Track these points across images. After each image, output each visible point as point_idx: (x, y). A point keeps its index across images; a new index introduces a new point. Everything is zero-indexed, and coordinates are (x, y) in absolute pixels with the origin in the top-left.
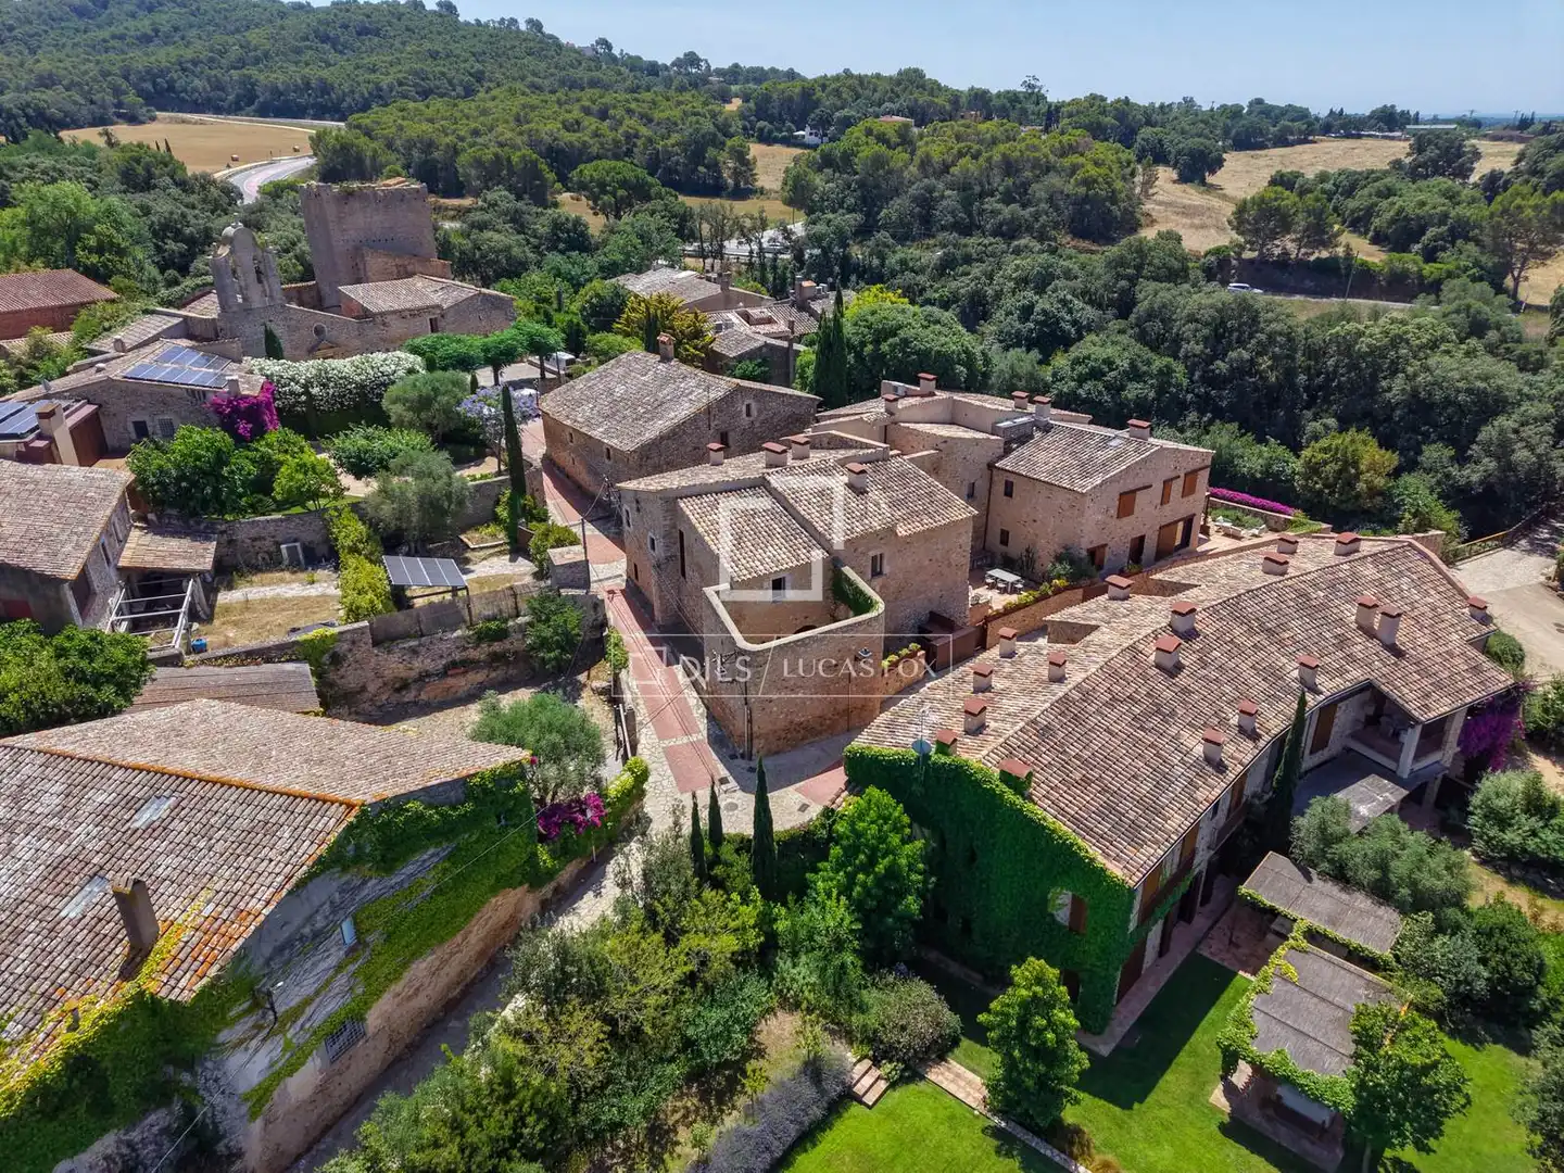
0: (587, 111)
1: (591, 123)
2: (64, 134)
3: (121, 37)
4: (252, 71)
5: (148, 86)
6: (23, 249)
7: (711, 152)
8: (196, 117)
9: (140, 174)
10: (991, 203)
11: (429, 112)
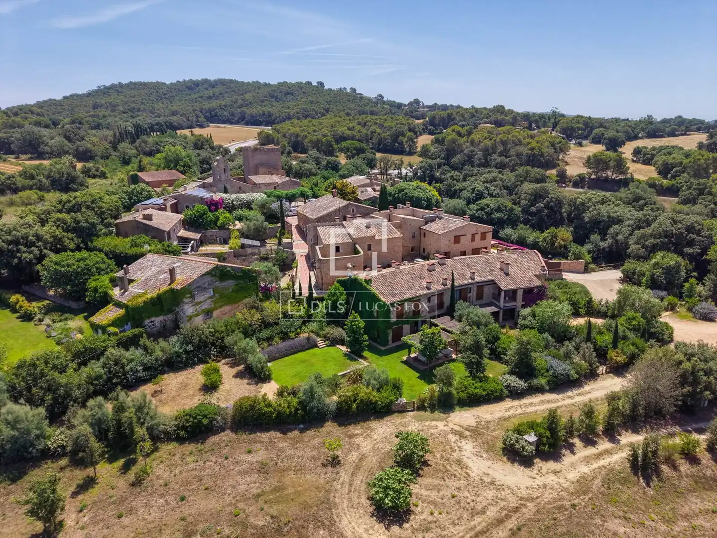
0: (359, 124)
1: (358, 127)
2: (178, 132)
3: (202, 97)
4: (244, 109)
5: (208, 114)
6: (163, 166)
7: (401, 138)
8: (223, 125)
9: (200, 144)
10: (494, 156)
11: (301, 124)
